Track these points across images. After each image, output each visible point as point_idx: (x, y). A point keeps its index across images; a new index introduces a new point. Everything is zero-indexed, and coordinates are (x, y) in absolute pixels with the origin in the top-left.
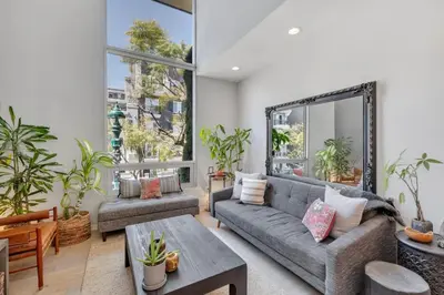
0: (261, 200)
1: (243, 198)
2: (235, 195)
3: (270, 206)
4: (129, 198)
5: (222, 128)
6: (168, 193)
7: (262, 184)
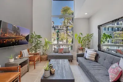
0: (94, 59)
1: (87, 57)
2: (85, 56)
3: (97, 62)
4: (56, 52)
5: (81, 34)
6: (65, 52)
7: (94, 53)
